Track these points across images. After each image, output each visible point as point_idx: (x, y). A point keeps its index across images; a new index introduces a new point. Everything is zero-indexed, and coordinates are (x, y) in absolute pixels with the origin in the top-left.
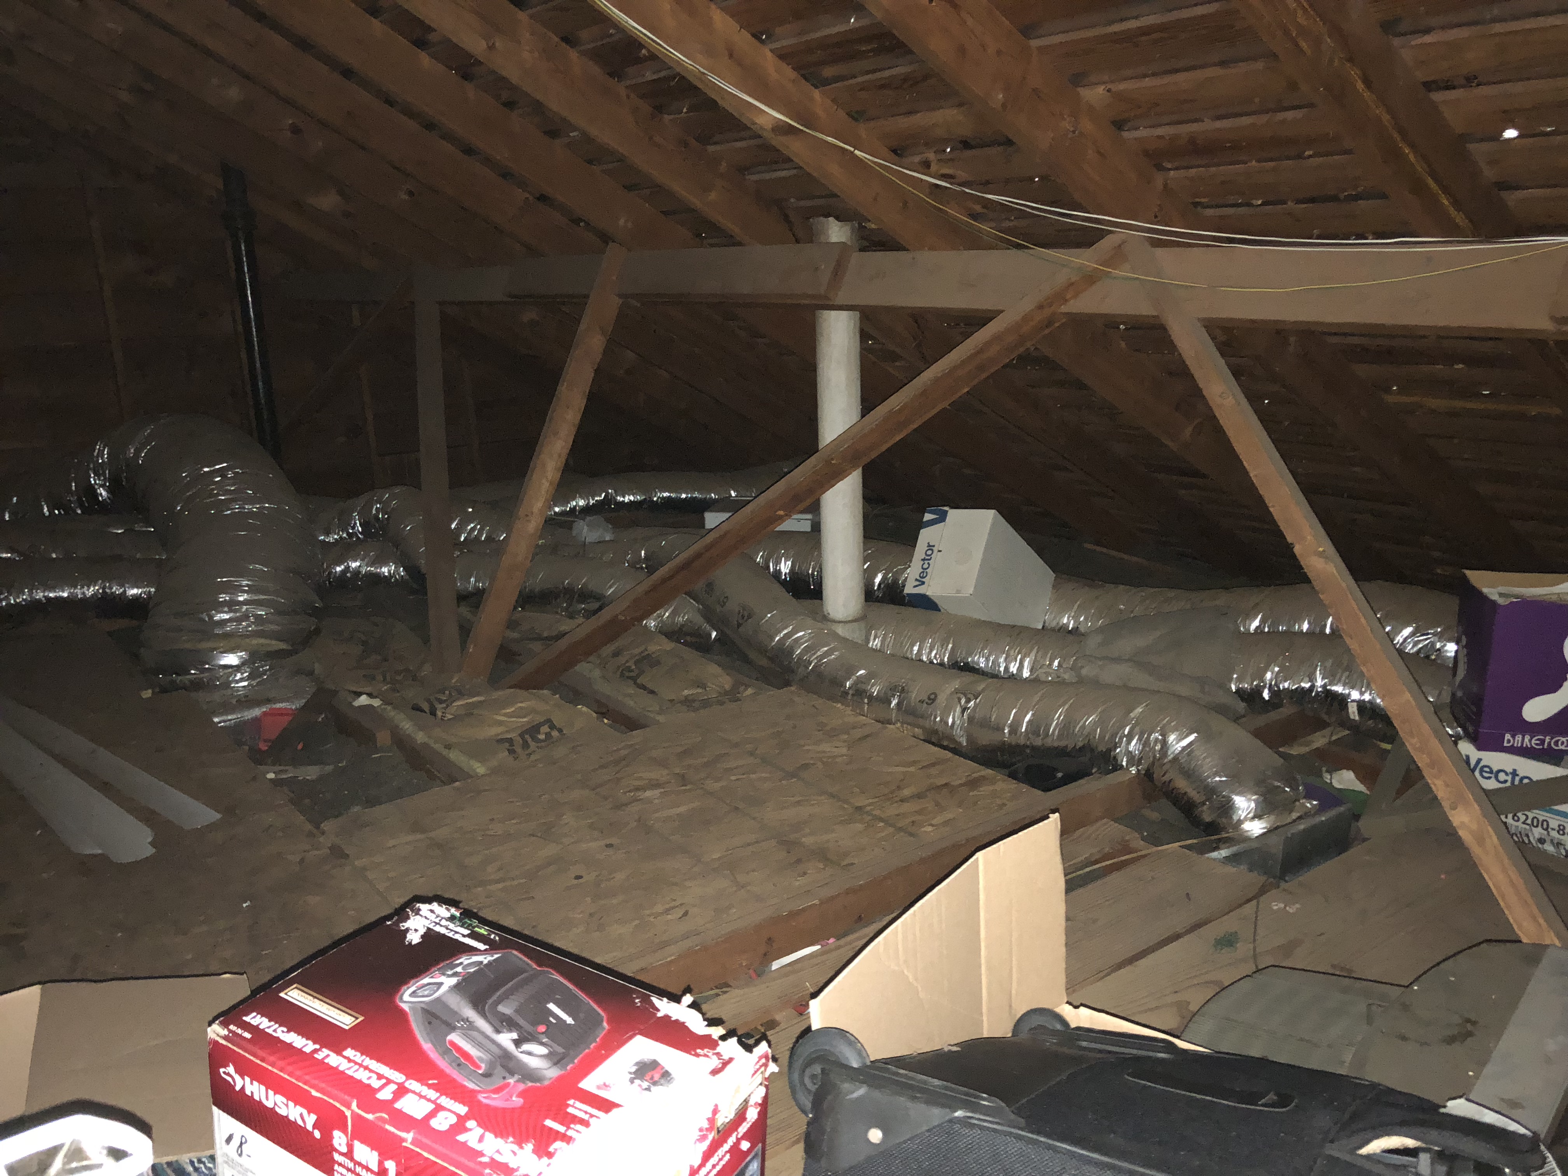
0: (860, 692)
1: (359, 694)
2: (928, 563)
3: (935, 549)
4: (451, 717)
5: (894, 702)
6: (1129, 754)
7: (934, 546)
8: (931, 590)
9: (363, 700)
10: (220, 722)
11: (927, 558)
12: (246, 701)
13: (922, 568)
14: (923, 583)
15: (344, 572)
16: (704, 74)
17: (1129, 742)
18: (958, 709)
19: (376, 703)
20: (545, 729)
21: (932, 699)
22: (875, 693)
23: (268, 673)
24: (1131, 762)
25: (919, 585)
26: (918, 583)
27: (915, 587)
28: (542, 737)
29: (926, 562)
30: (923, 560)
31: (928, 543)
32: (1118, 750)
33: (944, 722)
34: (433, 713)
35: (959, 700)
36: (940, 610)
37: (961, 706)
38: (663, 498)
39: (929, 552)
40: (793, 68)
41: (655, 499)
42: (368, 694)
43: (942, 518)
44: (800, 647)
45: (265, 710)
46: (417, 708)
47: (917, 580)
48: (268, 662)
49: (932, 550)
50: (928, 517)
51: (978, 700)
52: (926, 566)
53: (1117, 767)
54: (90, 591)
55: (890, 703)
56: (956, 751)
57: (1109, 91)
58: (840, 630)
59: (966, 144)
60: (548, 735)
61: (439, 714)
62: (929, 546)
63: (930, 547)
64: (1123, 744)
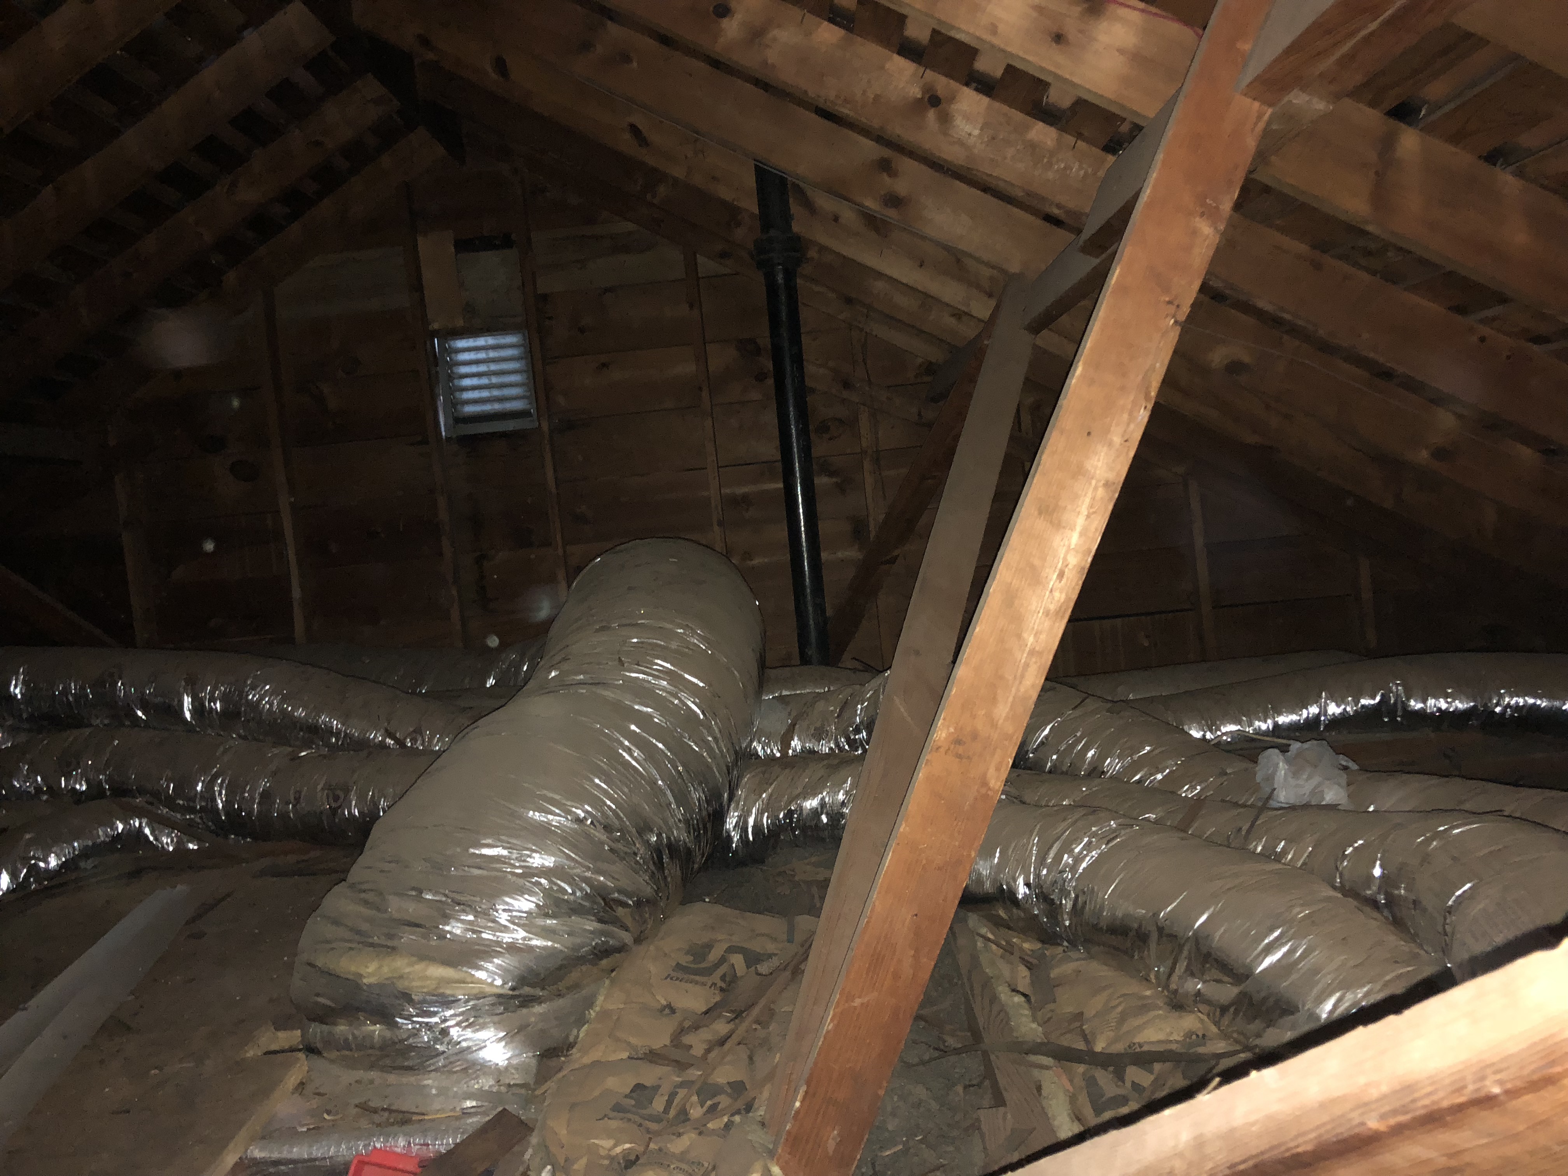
38: (1517, 707)
41: (1498, 710)
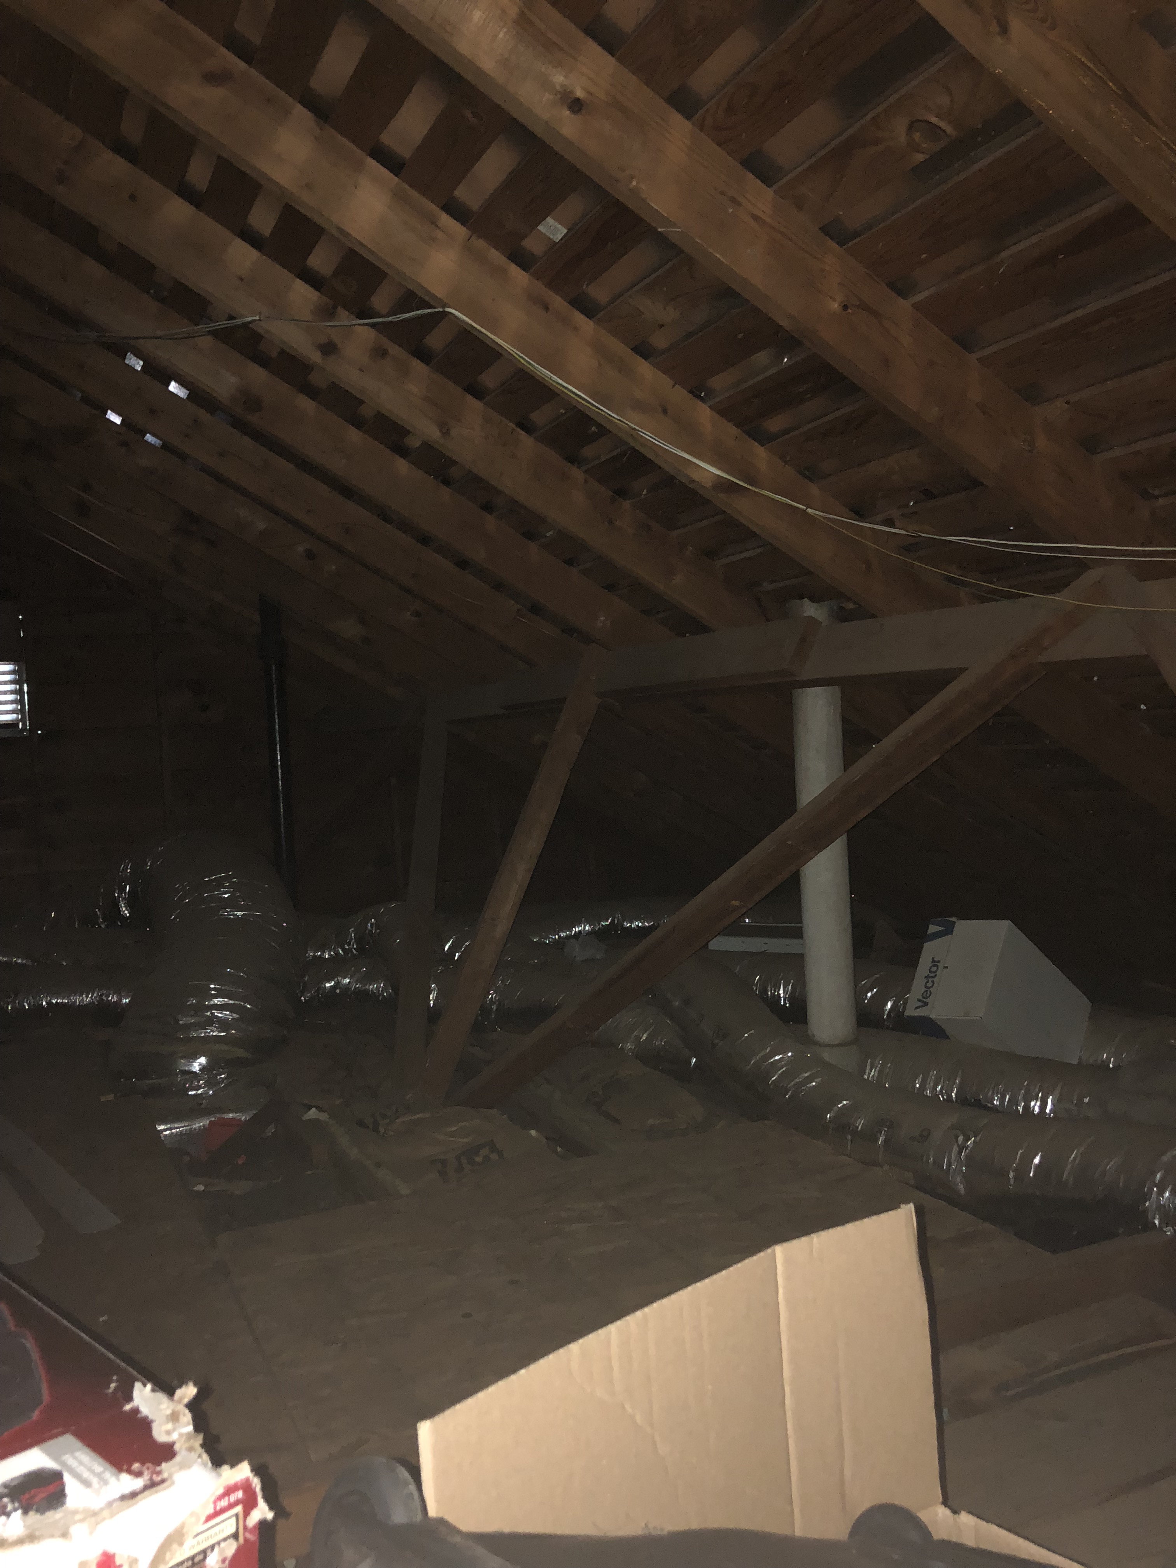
0: (842, 1126)
1: (310, 1107)
2: (933, 982)
3: (940, 965)
4: (392, 1133)
5: (881, 1140)
6: (1160, 1208)
7: (939, 962)
8: (937, 1011)
9: (313, 1113)
10: (165, 1130)
11: (931, 975)
12: (196, 1109)
13: (926, 987)
14: (926, 1004)
15: (333, 988)
16: (634, 429)
17: (1161, 1193)
18: (955, 1149)
19: (323, 1117)
20: (485, 1152)
21: (925, 1136)
22: (860, 1127)
23: (225, 1081)
24: (1165, 1221)
25: (923, 1006)
26: (920, 1004)
27: (917, 1008)
28: (479, 1159)
29: (930, 980)
30: (927, 977)
31: (933, 958)
32: (1147, 1204)
33: (938, 1164)
34: (376, 1130)
35: (957, 1137)
36: (948, 1038)
37: (958, 1146)
39: (934, 969)
40: (735, 425)
42: (317, 1107)
43: (949, 930)
44: (776, 1073)
45: (213, 1119)
46: (361, 1124)
47: (919, 1000)
48: (226, 1070)
49: (937, 966)
50: (932, 929)
51: (978, 1138)
52: (929, 985)
53: (1148, 1226)
54: (87, 999)
55: (877, 1140)
56: (953, 1200)
57: (1067, 403)
58: (826, 1055)
59: (928, 494)
60: (487, 1159)
61: (382, 1130)
62: (933, 961)
63: (935, 963)
64: (1154, 1196)
